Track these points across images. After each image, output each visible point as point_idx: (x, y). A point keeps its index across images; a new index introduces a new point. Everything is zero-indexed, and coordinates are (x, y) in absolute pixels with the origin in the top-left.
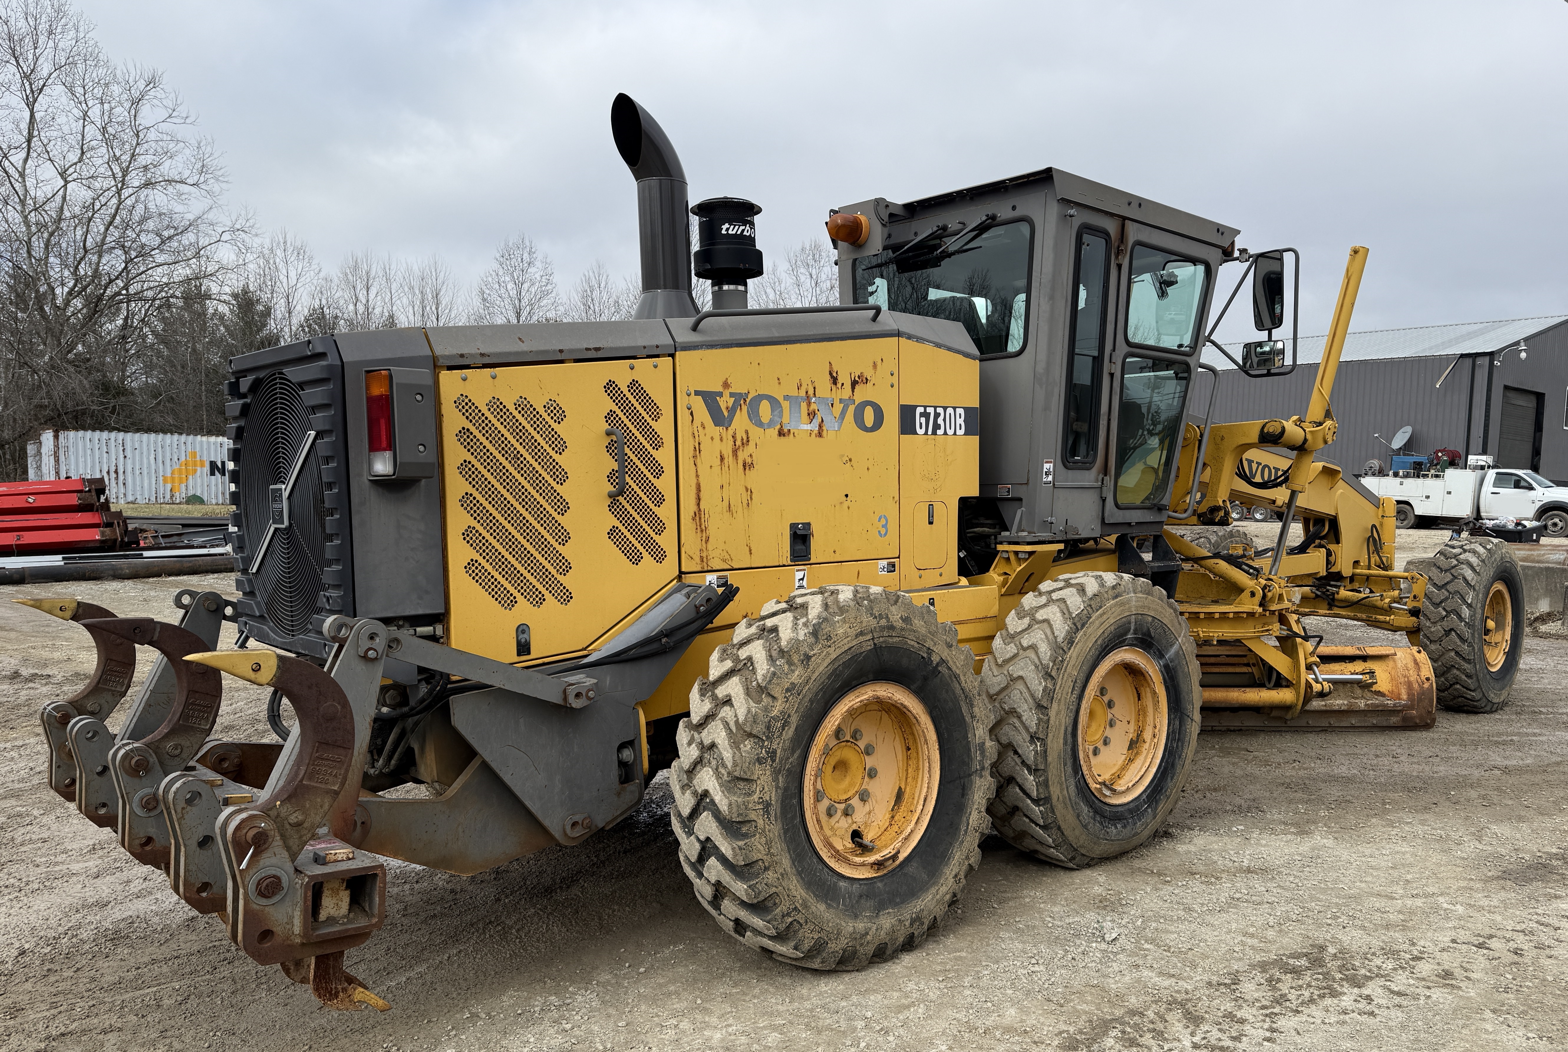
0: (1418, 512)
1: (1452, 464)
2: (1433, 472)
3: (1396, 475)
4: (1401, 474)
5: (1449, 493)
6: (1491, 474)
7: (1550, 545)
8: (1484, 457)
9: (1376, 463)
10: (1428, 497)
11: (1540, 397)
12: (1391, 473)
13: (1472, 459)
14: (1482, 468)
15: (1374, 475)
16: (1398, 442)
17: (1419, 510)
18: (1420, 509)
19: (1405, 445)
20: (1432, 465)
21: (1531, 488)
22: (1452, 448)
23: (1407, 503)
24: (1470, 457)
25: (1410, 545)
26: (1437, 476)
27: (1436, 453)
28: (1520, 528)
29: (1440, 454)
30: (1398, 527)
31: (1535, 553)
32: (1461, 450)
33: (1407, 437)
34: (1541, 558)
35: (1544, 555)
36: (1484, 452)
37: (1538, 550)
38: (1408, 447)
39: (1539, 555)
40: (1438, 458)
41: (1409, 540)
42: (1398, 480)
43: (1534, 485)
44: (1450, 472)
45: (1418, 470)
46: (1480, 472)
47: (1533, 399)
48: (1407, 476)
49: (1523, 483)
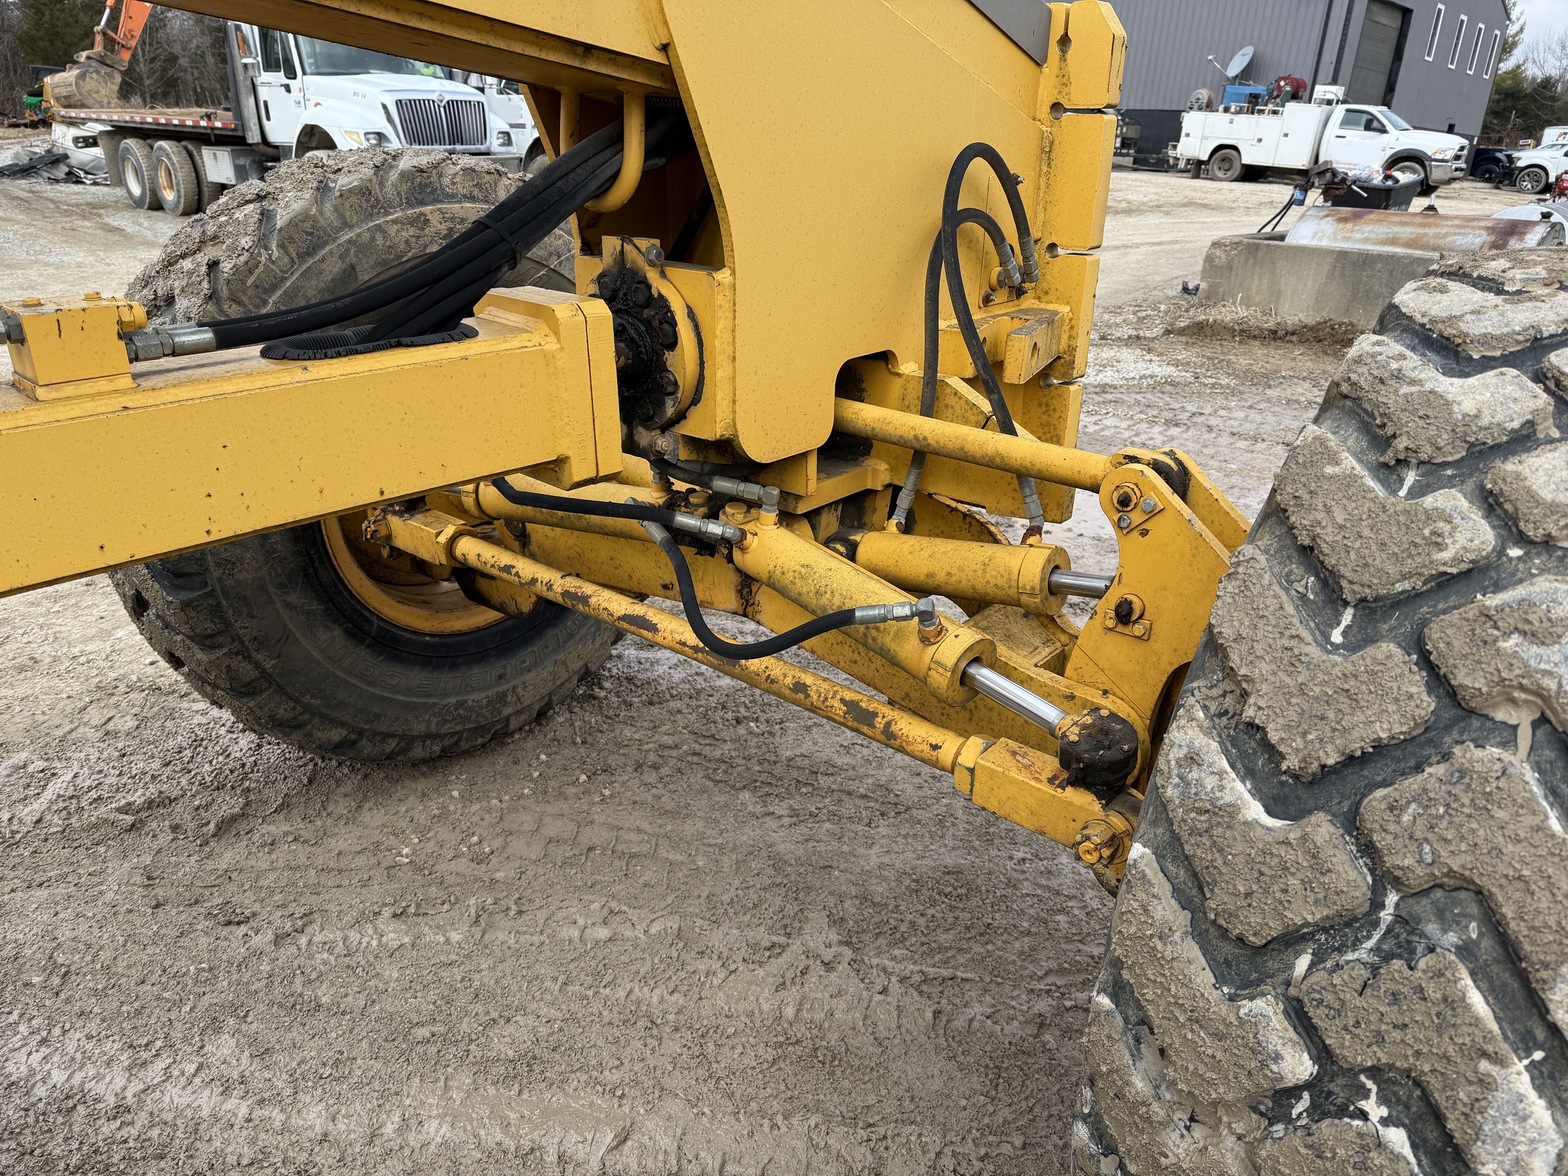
0: (1247, 160)
1: (1295, 96)
2: (1270, 107)
3: (1227, 110)
4: (1233, 109)
5: (1286, 135)
6: (1340, 111)
7: (1457, 217)
8: (1333, 88)
9: (1204, 94)
10: (1260, 140)
11: (1406, 13)
12: (1221, 108)
13: (1321, 91)
14: (1329, 102)
15: (1200, 109)
16: (1234, 69)
17: (1248, 158)
18: (1250, 157)
19: (1243, 71)
20: (1271, 97)
21: (1383, 130)
22: (1297, 76)
23: (1235, 148)
24: (1318, 88)
25: (1231, 205)
26: (1275, 112)
27: (1278, 81)
28: (1390, 183)
29: (1282, 83)
30: (1117, 167)
31: (1431, 231)
32: (1308, 79)
33: (1246, 60)
34: (1441, 242)
35: (1445, 235)
36: (1334, 81)
37: (1438, 226)
38: (1246, 75)
39: (1437, 236)
40: (1279, 88)
41: (1231, 196)
42: (1228, 116)
43: (1389, 126)
44: (1292, 107)
45: (1253, 104)
46: (1327, 108)
47: (1398, 16)
48: (1239, 112)
49: (1375, 124)
